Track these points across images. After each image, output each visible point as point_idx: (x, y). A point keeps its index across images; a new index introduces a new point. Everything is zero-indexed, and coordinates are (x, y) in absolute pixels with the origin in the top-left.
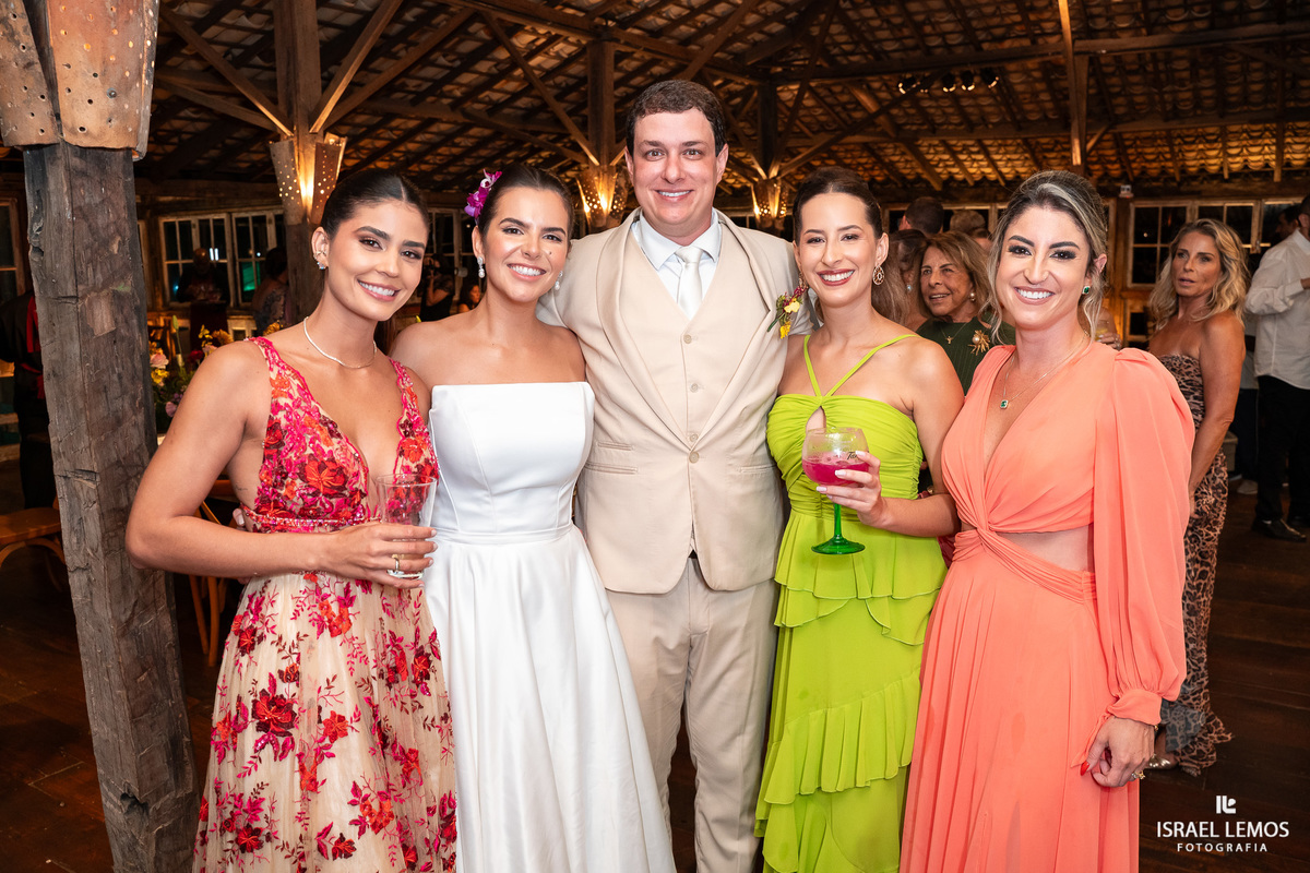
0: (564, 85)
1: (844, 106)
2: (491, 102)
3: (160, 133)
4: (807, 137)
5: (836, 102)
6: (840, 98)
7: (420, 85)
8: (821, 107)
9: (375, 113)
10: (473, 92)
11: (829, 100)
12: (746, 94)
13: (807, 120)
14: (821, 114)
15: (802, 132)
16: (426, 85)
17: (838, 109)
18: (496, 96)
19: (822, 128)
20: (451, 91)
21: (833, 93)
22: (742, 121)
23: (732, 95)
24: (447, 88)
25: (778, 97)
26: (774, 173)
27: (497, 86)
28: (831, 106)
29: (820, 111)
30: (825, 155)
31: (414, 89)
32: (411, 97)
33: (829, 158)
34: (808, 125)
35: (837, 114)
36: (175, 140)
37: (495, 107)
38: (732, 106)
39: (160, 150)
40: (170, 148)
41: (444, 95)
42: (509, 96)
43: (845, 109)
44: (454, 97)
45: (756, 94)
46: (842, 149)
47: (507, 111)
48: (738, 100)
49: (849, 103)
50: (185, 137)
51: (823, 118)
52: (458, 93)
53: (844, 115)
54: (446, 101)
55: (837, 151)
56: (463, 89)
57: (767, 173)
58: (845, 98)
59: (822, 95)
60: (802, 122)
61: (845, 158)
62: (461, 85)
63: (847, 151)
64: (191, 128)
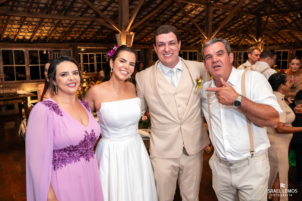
0: (202, 18)
1: (282, 21)
2: (183, 23)
3: (103, 33)
4: (271, 31)
5: (279, 21)
6: (281, 19)
7: (164, 20)
8: (275, 22)
9: (153, 27)
10: (177, 21)
11: (277, 20)
12: (253, 19)
13: (271, 26)
14: (275, 24)
15: (270, 29)
16: (165, 20)
17: (281, 22)
18: (184, 22)
19: (276, 28)
20: (172, 21)
21: (279, 18)
22: (253, 27)
23: (249, 20)
24: (171, 20)
25: (263, 20)
26: (260, 40)
27: (184, 19)
28: (278, 22)
29: (275, 23)
30: (277, 35)
31: (162, 21)
32: (162, 22)
33: (278, 36)
34: (271, 27)
35: (280, 24)
36: (107, 34)
37: (184, 25)
38: (250, 23)
39: (104, 37)
40: (106, 36)
41: (170, 22)
42: (187, 22)
43: (282, 22)
44: (173, 23)
45: (256, 20)
46: (282, 34)
47: (187, 25)
48: (251, 21)
49: (283, 21)
50: (109, 34)
51: (276, 25)
52: (174, 21)
53: (282, 24)
54: (171, 23)
55: (280, 34)
56: (175, 20)
57: (258, 40)
58: (282, 19)
59: (275, 19)
60: (270, 27)
61: (283, 36)
62: (174, 19)
63: (283, 34)
64: (110, 32)
